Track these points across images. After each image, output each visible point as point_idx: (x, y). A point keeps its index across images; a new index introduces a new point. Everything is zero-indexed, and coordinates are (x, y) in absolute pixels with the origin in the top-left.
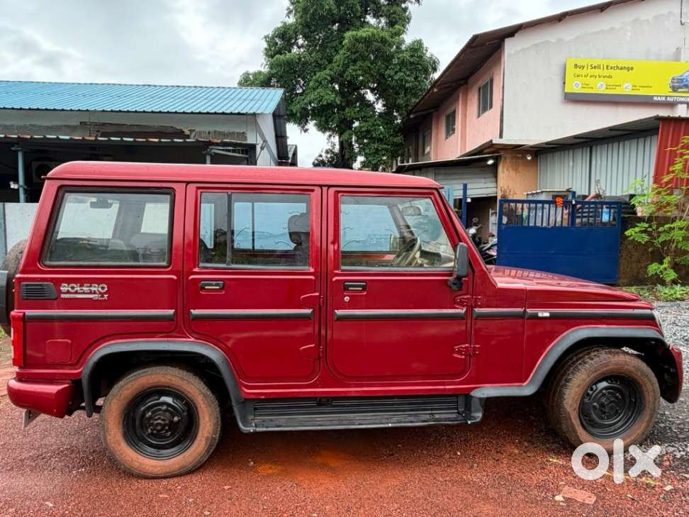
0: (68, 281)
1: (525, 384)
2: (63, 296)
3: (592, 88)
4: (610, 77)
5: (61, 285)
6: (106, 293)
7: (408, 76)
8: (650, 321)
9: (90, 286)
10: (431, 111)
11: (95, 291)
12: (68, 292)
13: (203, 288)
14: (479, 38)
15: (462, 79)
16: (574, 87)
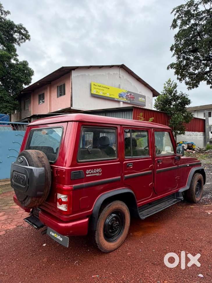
0: (89, 168)
1: (186, 186)
2: (87, 176)
3: (99, 93)
4: (104, 90)
5: (86, 171)
6: (101, 172)
7: (22, 75)
8: (200, 164)
9: (96, 170)
10: (30, 92)
11: (98, 172)
12: (89, 174)
13: (128, 166)
14: (64, 68)
15: (49, 82)
16: (94, 92)
